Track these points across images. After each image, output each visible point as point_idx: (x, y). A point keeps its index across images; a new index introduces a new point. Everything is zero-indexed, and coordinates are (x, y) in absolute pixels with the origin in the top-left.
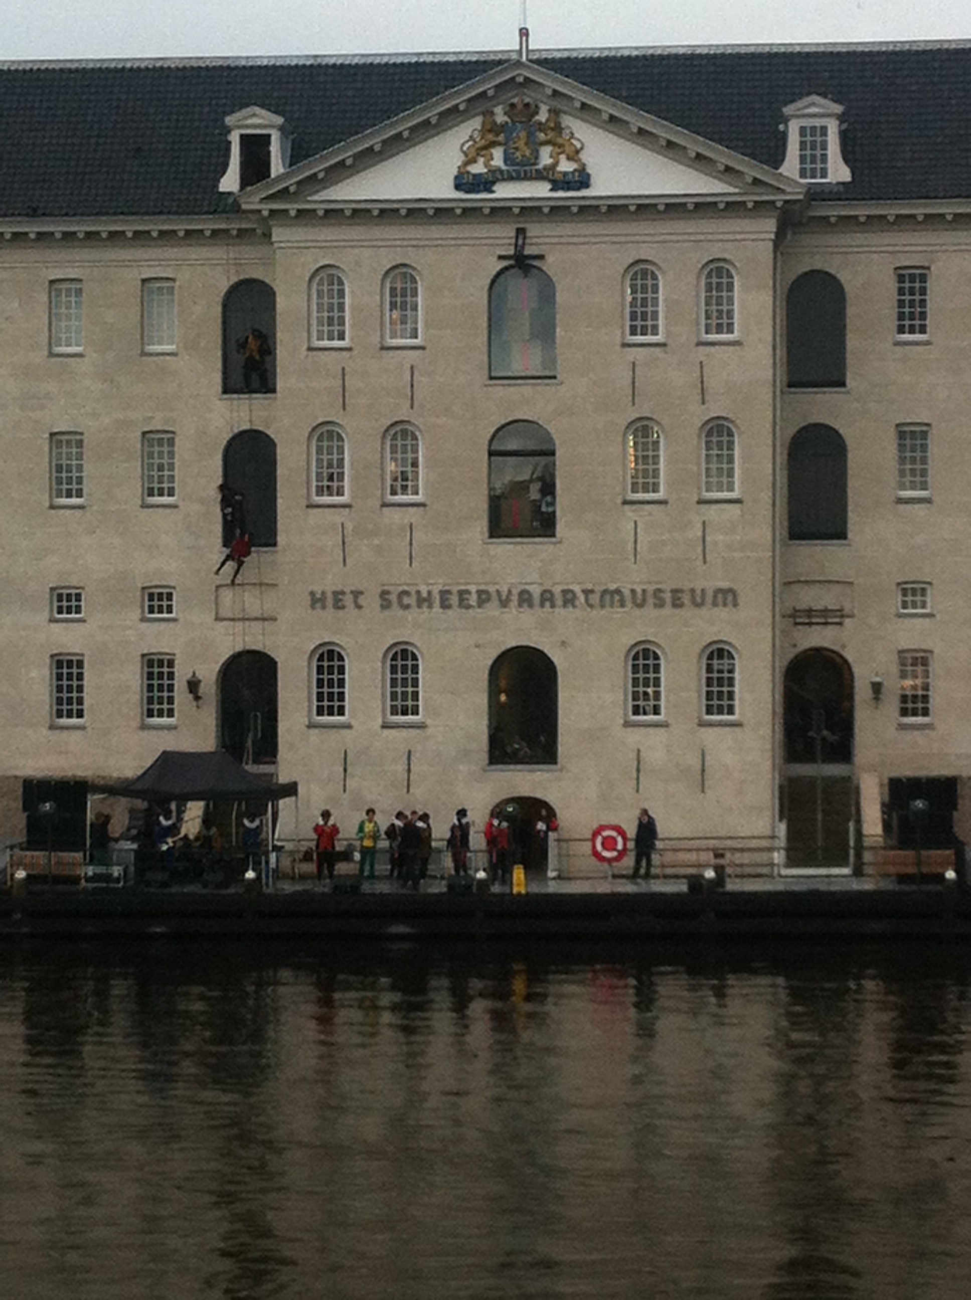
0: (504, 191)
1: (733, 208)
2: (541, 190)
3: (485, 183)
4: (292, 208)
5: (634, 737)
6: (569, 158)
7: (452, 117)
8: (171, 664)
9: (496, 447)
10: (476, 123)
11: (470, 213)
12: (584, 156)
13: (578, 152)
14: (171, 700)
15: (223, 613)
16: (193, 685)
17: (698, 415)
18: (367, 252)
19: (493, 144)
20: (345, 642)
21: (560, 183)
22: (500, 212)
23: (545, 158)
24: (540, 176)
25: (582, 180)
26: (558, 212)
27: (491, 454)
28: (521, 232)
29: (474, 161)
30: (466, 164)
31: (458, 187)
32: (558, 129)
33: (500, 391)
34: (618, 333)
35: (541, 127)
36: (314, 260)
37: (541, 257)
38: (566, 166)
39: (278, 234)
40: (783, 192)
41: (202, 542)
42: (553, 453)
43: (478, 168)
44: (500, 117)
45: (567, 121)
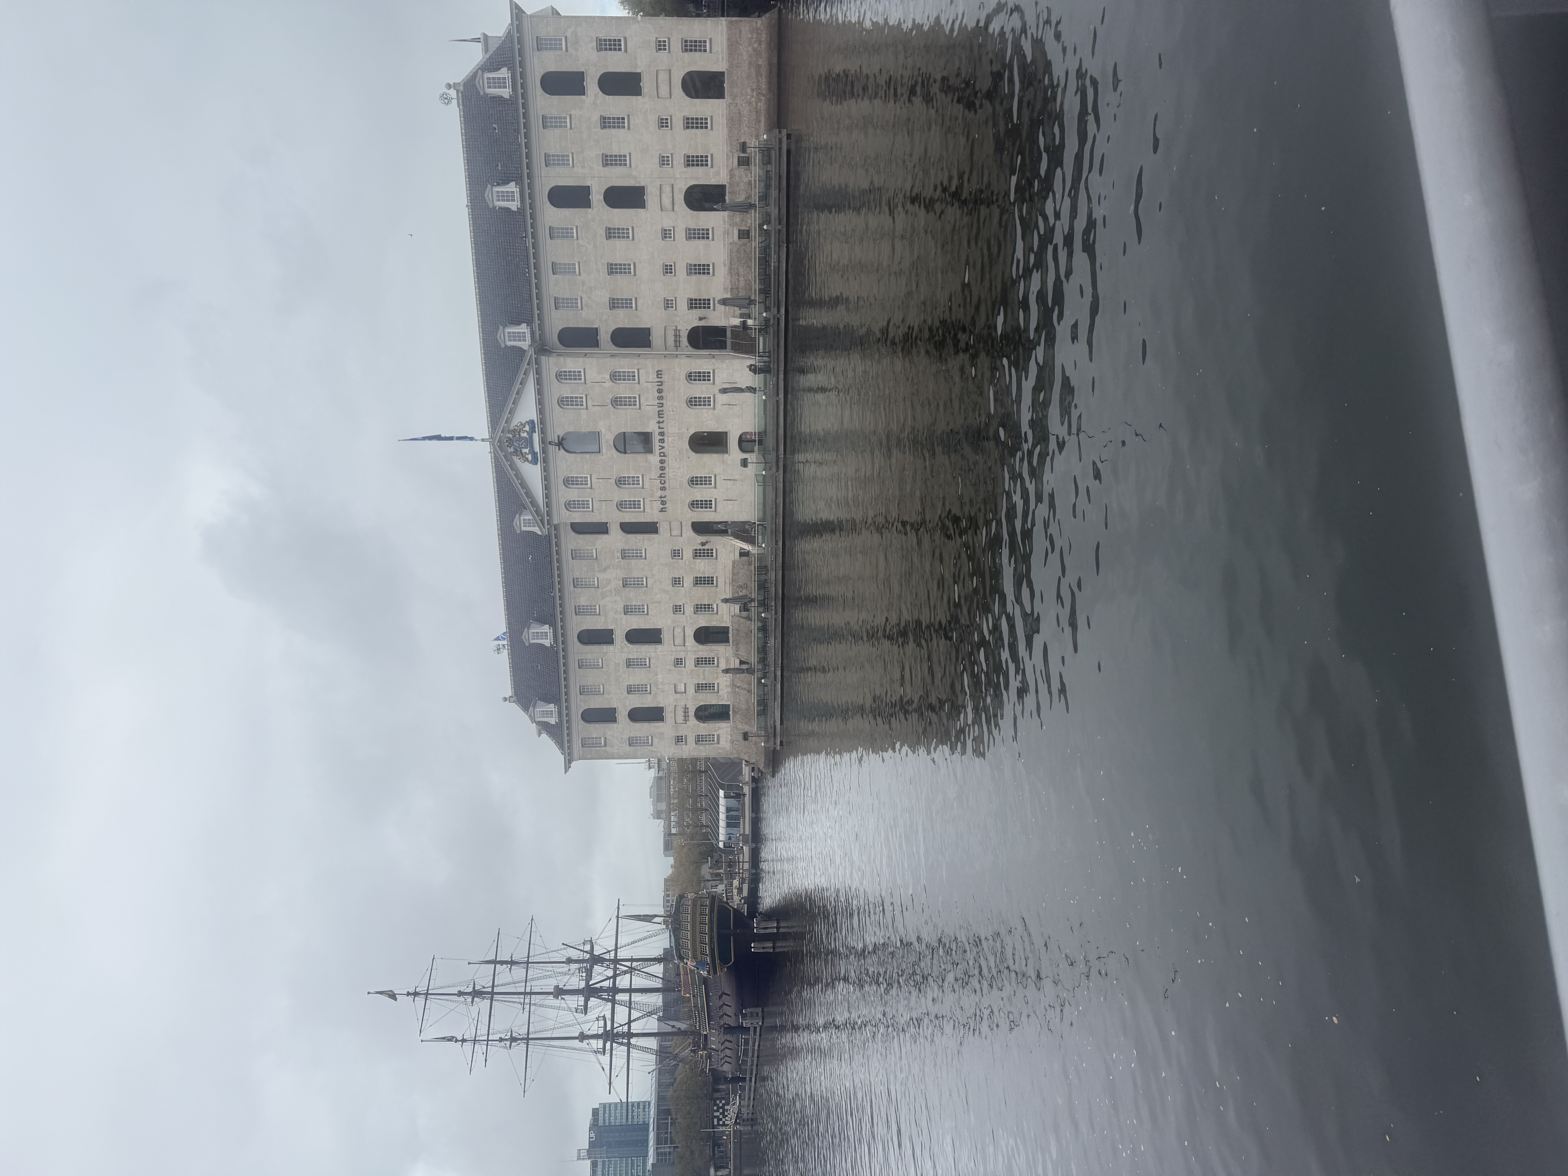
0: (537, 448)
1: (538, 372)
2: (536, 437)
3: (534, 455)
4: (546, 518)
5: (718, 406)
6: (524, 427)
7: (513, 466)
8: (696, 550)
9: (623, 451)
10: (515, 458)
11: (545, 460)
12: (523, 422)
13: (522, 424)
14: (708, 550)
15: (679, 533)
16: (703, 544)
17: (609, 384)
18: (560, 493)
19: (521, 452)
20: (688, 500)
21: (533, 430)
22: (544, 451)
23: (525, 435)
24: (531, 437)
25: (531, 423)
26: (543, 431)
27: (625, 453)
28: (550, 443)
29: (527, 459)
30: (528, 461)
31: (536, 464)
32: (514, 430)
33: (604, 450)
34: (582, 411)
35: (514, 436)
36: (564, 511)
37: (558, 436)
38: (527, 428)
39: (555, 522)
40: (531, 355)
41: (657, 541)
42: (624, 433)
43: (530, 457)
44: (512, 450)
45: (511, 428)
